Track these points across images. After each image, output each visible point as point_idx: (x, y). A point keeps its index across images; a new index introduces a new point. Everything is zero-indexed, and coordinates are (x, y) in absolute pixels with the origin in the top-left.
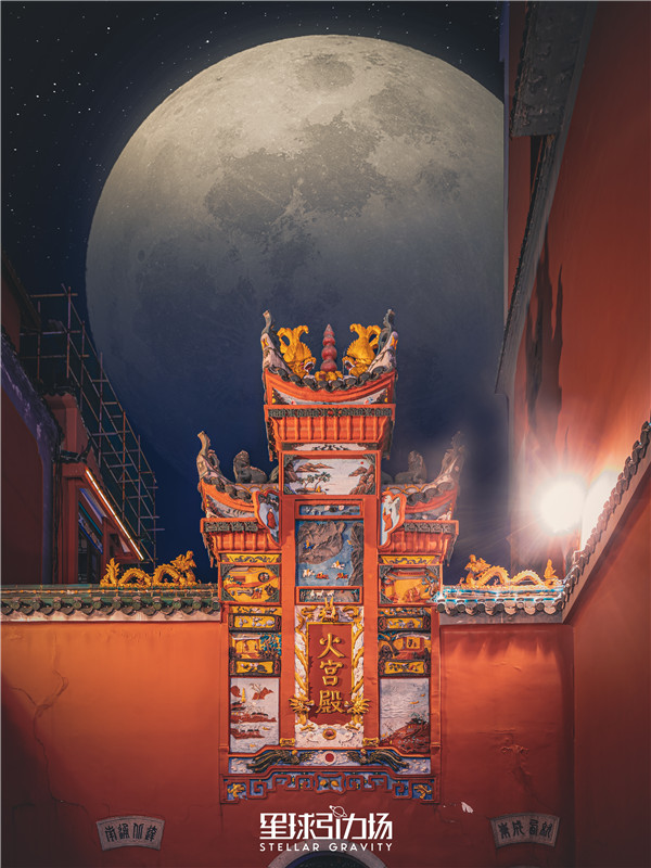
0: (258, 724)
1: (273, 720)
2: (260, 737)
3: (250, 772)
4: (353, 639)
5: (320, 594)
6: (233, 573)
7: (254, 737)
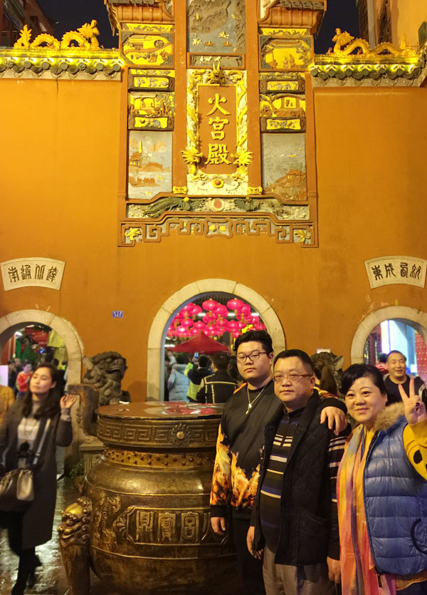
0: (153, 173)
1: (167, 170)
2: (156, 185)
3: (146, 217)
4: (238, 98)
5: (208, 59)
6: (131, 40)
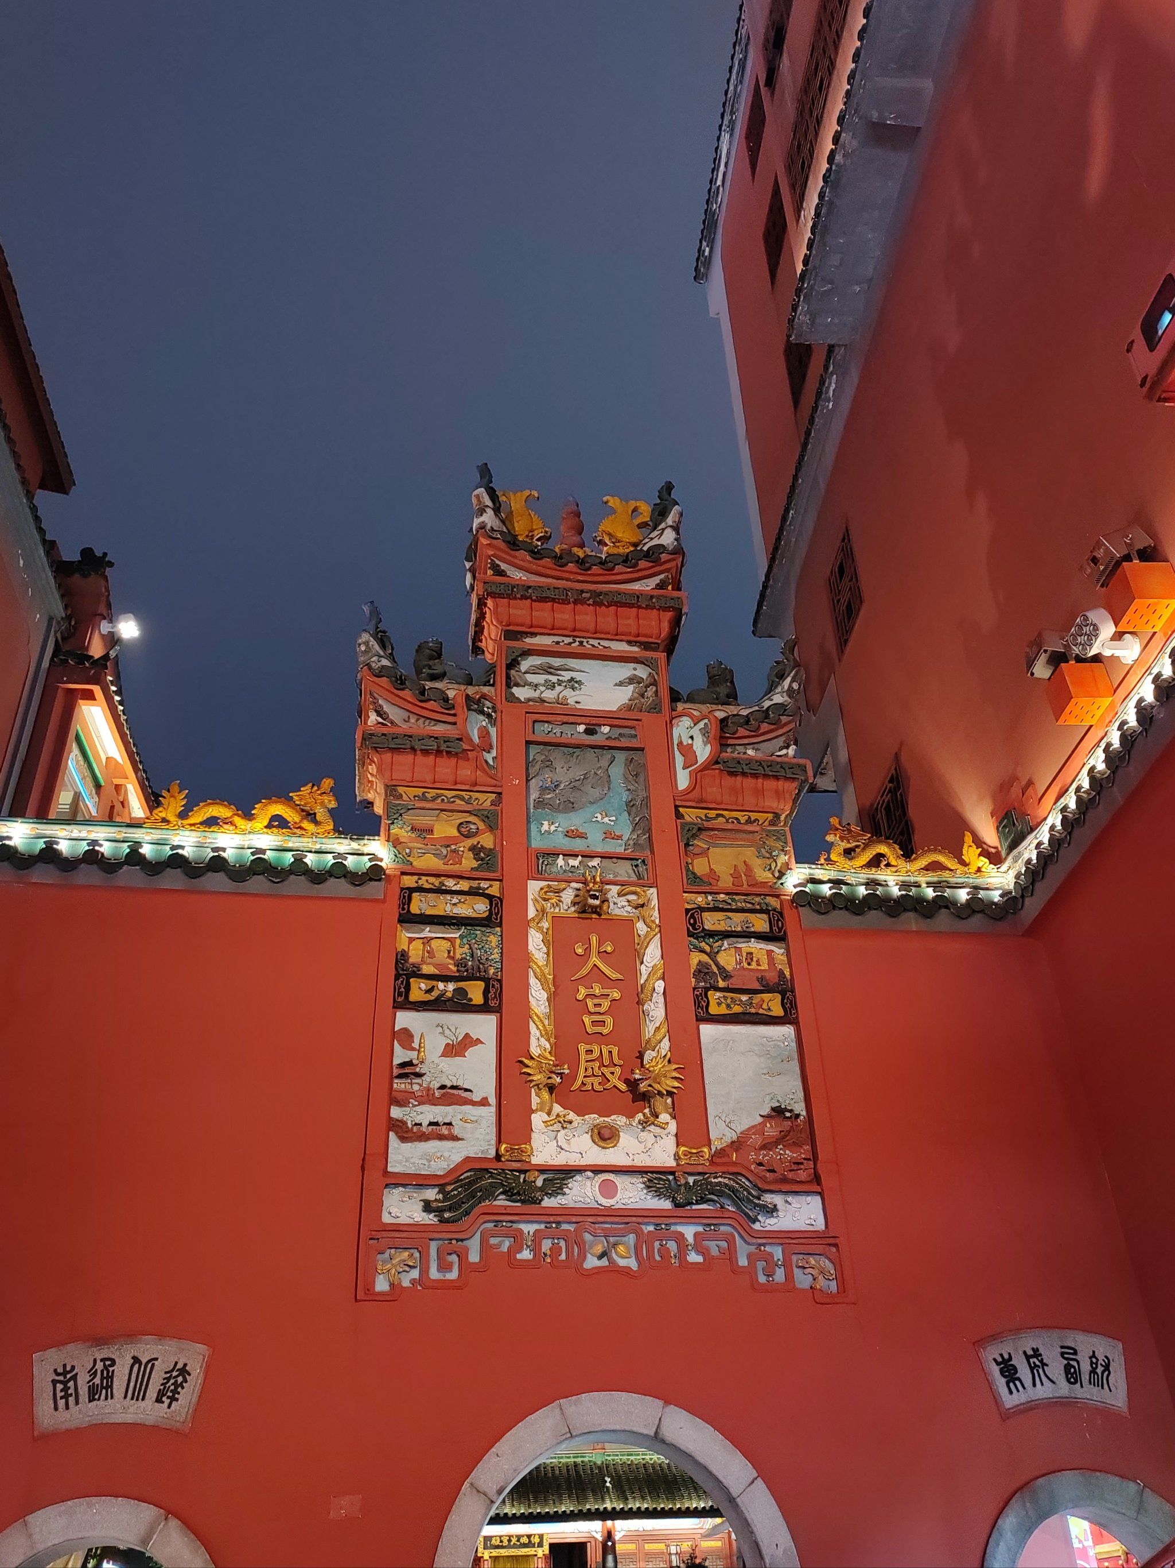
0: (449, 1110)
1: (484, 1102)
2: (455, 1138)
3: (431, 1219)
4: (640, 945)
5: (574, 862)
6: (409, 818)
7: (441, 1138)
